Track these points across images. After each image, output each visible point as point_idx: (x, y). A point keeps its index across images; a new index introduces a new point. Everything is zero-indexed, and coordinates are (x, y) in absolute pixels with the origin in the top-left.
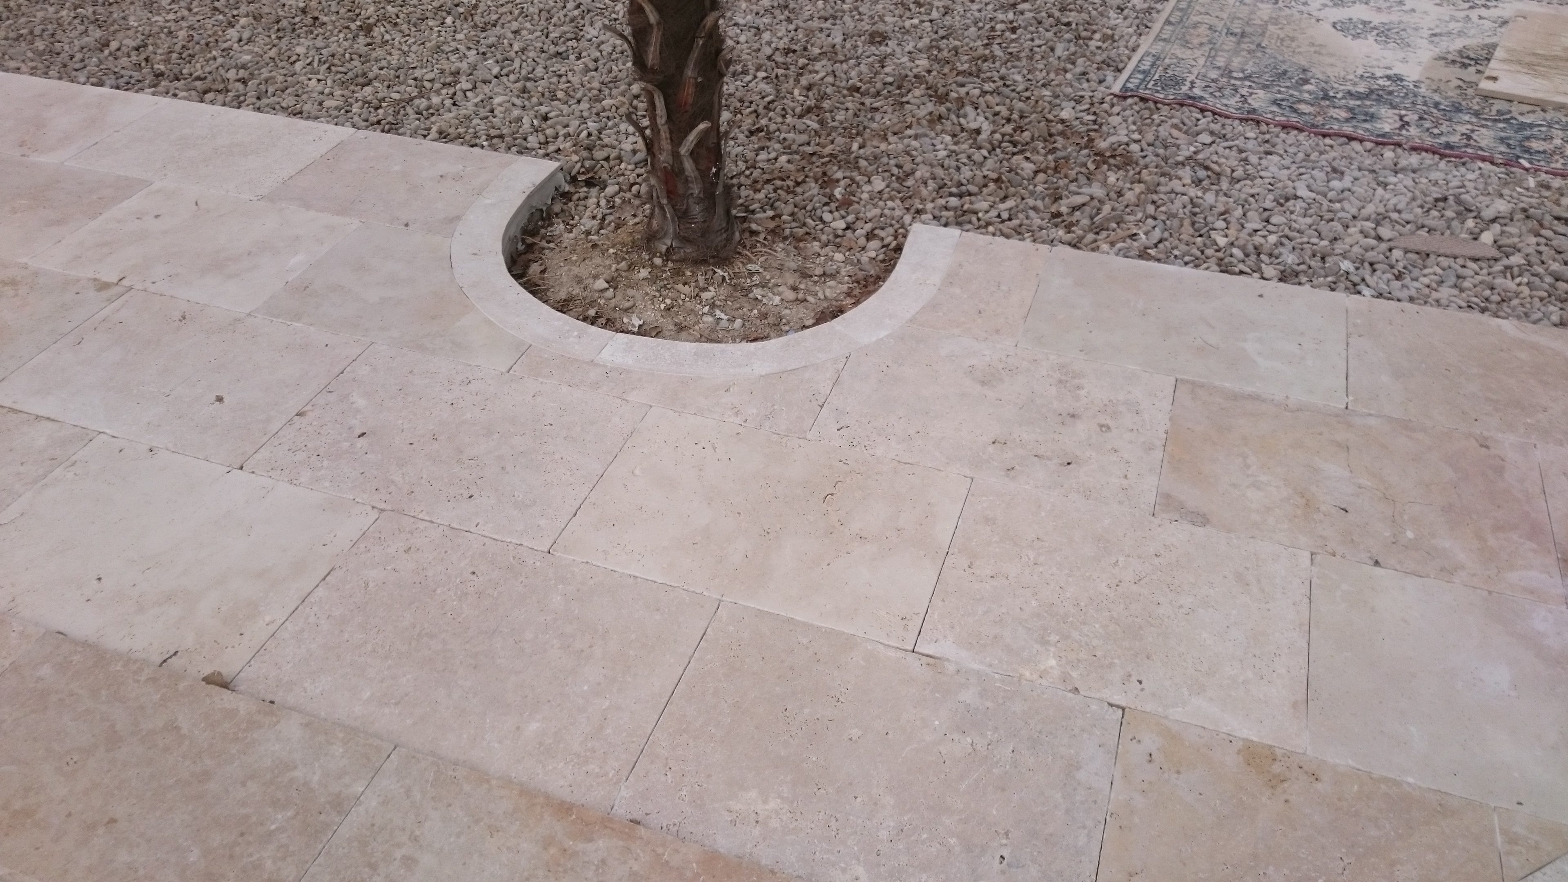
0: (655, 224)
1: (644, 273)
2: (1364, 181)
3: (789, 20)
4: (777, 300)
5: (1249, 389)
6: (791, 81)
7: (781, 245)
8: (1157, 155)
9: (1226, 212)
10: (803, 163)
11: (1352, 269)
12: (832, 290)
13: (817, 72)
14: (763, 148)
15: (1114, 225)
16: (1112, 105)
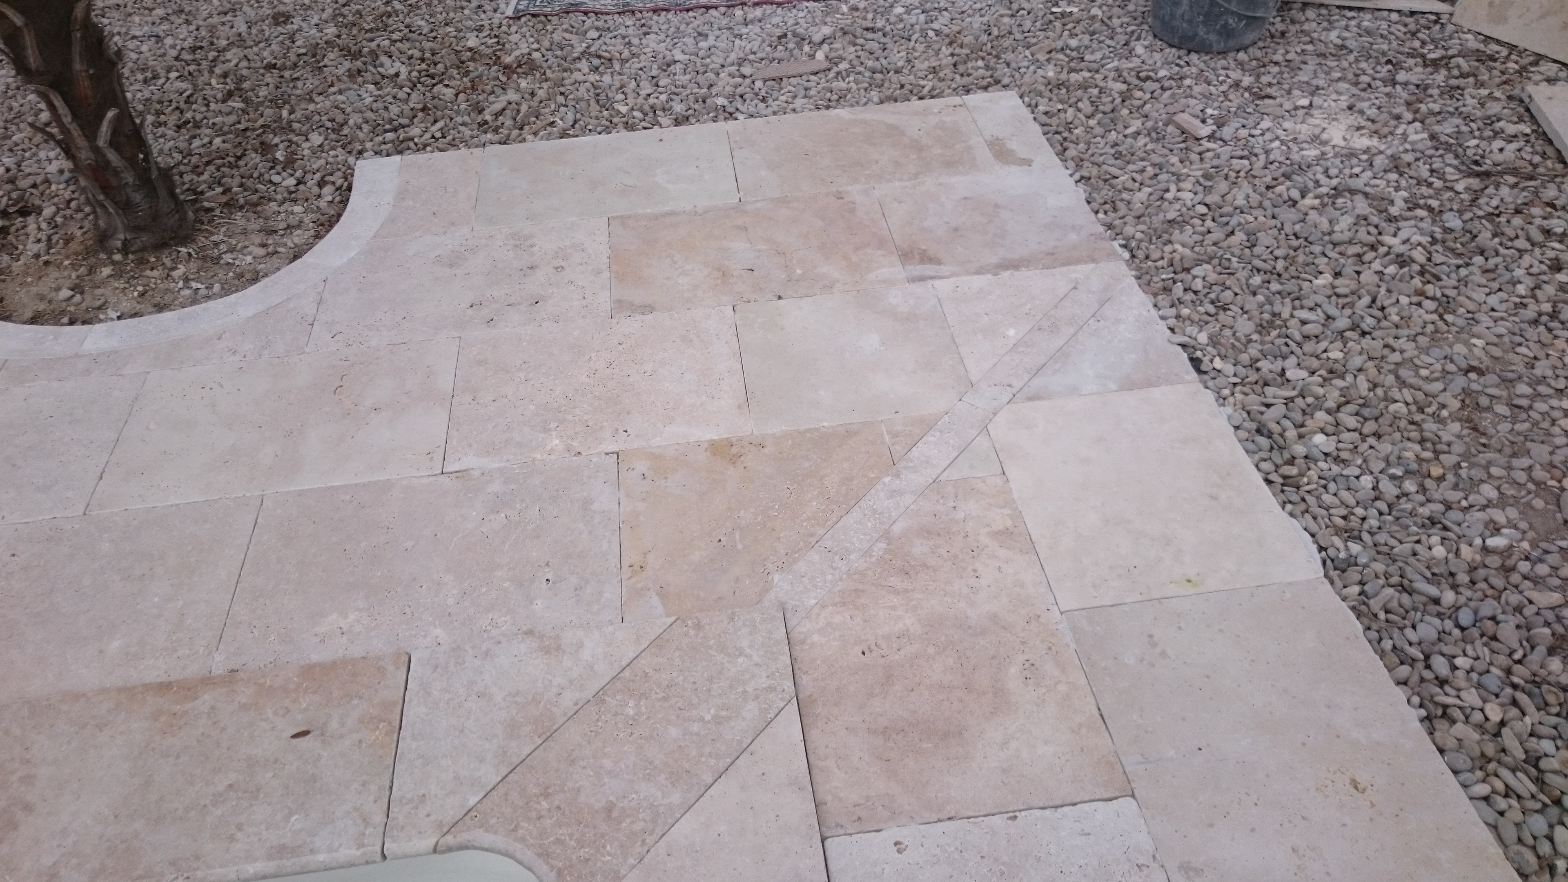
0: (101, 223)
1: (106, 271)
2: (724, 37)
3: (188, 22)
4: (249, 259)
5: (666, 209)
6: (206, 73)
7: (239, 214)
8: (557, 57)
9: (622, 87)
10: (239, 139)
11: (726, 103)
12: (298, 237)
13: (229, 61)
14: (194, 137)
15: (534, 119)
16: (509, 27)
